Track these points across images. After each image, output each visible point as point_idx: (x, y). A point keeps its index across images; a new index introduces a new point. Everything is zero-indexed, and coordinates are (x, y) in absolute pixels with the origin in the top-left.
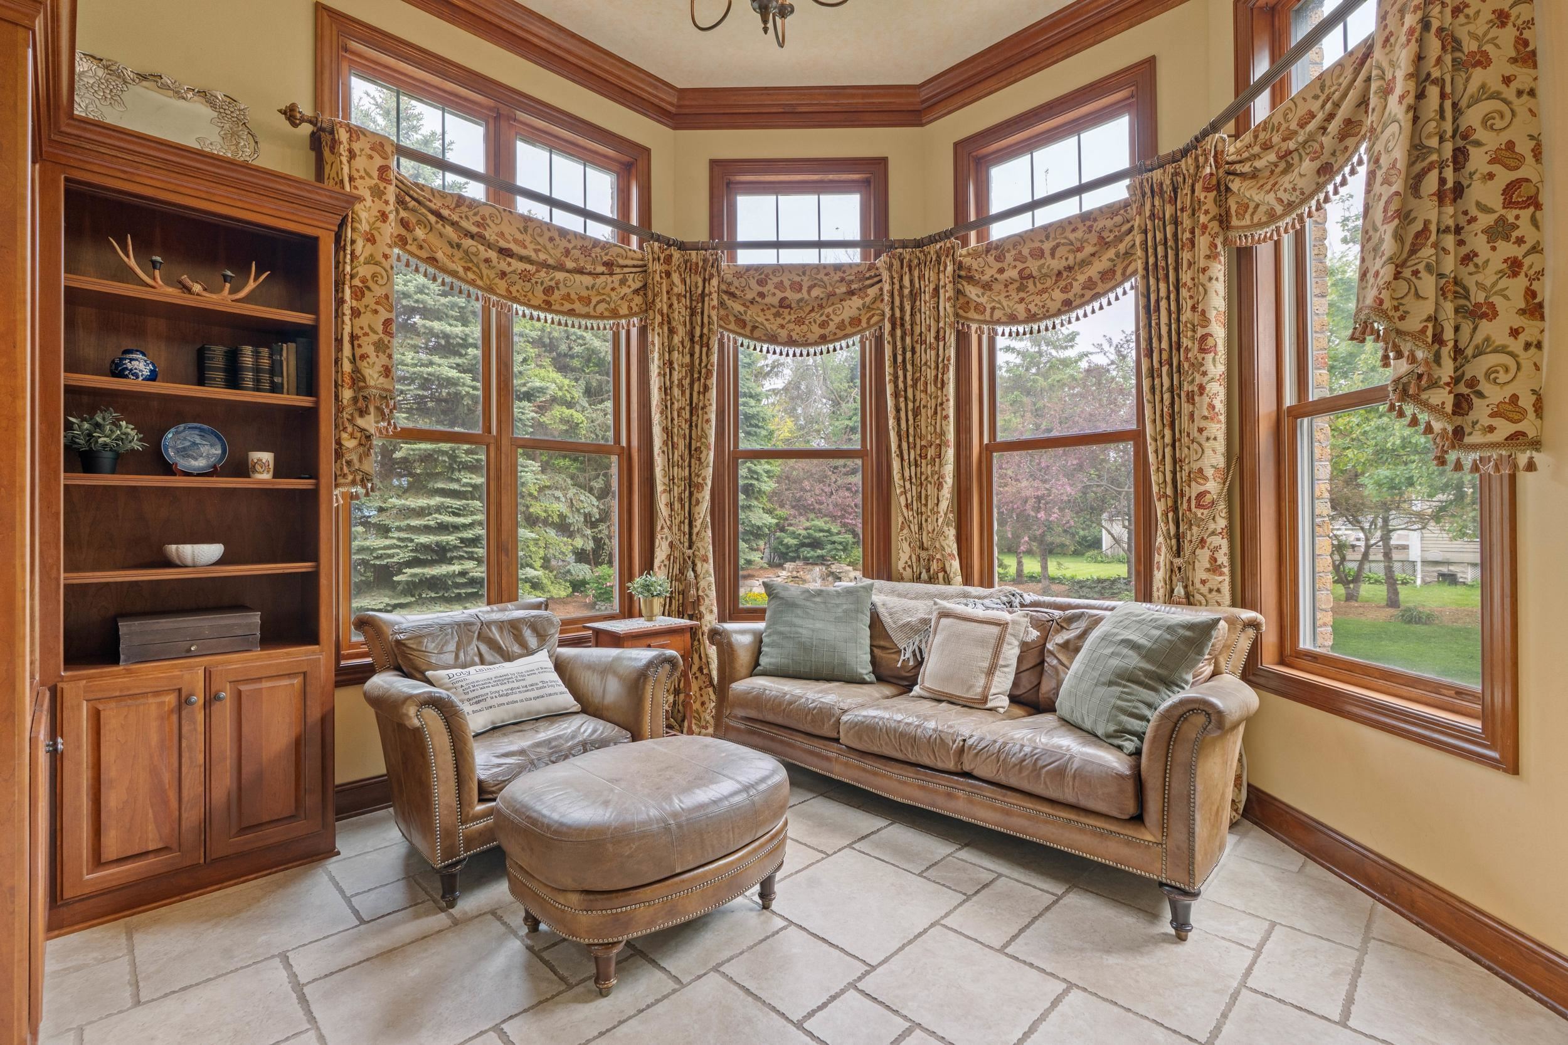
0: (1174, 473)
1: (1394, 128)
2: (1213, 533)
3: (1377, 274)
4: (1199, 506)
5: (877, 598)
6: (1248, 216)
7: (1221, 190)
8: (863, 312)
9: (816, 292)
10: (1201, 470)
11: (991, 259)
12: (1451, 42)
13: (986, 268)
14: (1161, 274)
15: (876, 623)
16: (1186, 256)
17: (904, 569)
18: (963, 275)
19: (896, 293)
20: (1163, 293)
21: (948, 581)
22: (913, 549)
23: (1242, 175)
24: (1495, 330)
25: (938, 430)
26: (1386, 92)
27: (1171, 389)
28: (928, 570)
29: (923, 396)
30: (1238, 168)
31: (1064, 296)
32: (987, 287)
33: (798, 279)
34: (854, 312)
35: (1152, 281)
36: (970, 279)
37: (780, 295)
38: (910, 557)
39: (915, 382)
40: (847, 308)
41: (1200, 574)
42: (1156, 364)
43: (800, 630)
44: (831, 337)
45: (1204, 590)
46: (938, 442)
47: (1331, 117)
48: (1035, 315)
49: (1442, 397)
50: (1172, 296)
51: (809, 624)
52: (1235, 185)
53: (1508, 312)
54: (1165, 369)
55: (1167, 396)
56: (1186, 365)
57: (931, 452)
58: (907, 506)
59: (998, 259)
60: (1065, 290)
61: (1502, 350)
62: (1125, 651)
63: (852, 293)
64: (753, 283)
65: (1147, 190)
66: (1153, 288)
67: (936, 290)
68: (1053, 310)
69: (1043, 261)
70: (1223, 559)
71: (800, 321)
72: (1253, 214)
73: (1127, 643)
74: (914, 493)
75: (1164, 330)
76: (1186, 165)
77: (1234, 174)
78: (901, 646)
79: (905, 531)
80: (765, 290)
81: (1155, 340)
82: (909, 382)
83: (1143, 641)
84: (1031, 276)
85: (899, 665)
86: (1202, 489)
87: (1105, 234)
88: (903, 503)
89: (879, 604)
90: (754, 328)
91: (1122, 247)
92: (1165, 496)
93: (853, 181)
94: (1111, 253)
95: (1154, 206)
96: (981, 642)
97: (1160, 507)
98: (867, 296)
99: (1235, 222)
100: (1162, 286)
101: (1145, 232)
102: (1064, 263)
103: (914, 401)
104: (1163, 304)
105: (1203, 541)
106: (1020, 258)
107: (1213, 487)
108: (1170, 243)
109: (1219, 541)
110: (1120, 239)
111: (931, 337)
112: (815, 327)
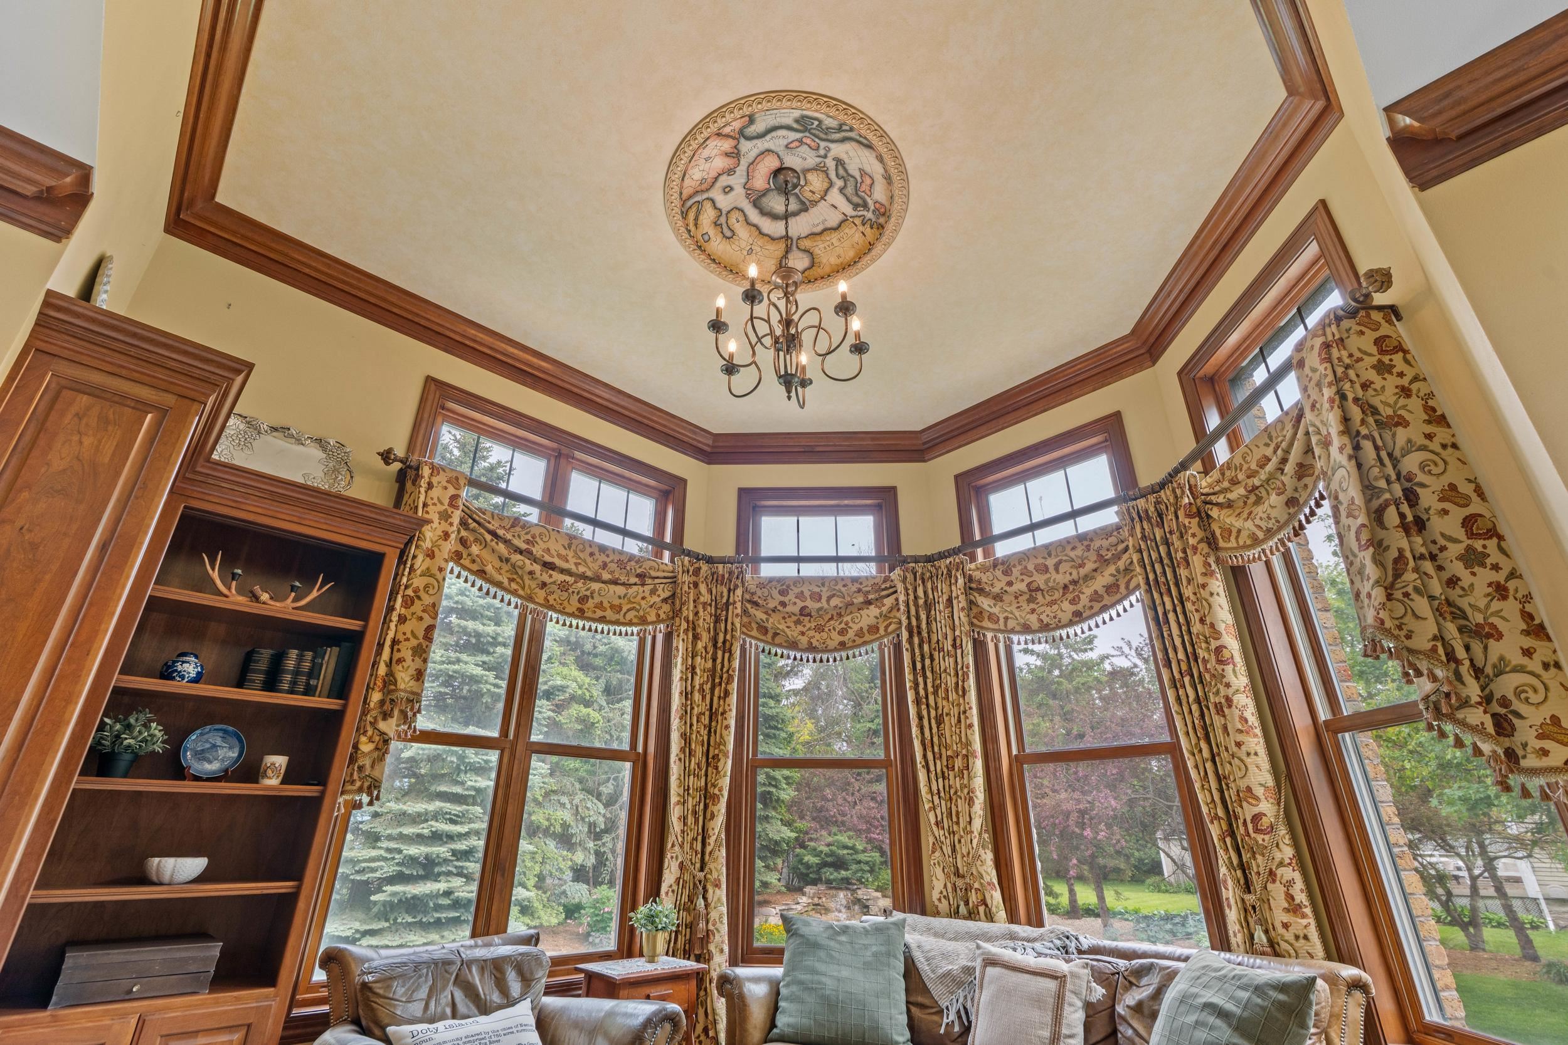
0: (1221, 791)
1: (1341, 472)
2: (1281, 864)
3: (1369, 596)
4: (1257, 830)
5: (910, 938)
6: (1233, 538)
7: (1204, 519)
8: (880, 620)
9: (835, 602)
10: (1249, 789)
11: (998, 573)
12: (1369, 409)
13: (995, 581)
14: (1163, 589)
15: (911, 972)
16: (1183, 573)
17: (940, 900)
18: (973, 587)
19: (911, 603)
20: (1169, 606)
21: (990, 918)
22: (948, 876)
23: (1217, 504)
24: (1506, 650)
25: (964, 740)
26: (1326, 444)
27: (1198, 700)
28: (967, 903)
29: (945, 703)
30: (1213, 498)
31: (1074, 608)
32: (998, 598)
33: (817, 590)
34: (873, 621)
35: (1156, 595)
36: (981, 591)
37: (800, 604)
38: (945, 886)
39: (936, 689)
40: (864, 616)
41: (1279, 916)
42: (1177, 676)
43: (823, 979)
44: (851, 644)
45: (1289, 936)
46: (964, 752)
47: (1284, 461)
48: (1047, 625)
49: (1479, 717)
50: (1179, 609)
51: (832, 970)
52: (1214, 513)
53: (1513, 633)
54: (1187, 679)
55: (1194, 707)
56: (1207, 676)
57: (958, 763)
58: (937, 824)
59: (1006, 573)
60: (1073, 602)
61: (1520, 669)
62: (1211, 1020)
63: (869, 603)
64: (775, 593)
65: (1135, 516)
66: (1158, 602)
67: (950, 601)
68: (1065, 620)
69: (1048, 575)
70: (1301, 897)
71: (819, 629)
72: (1237, 538)
74: (944, 809)
75: (1178, 642)
76: (1166, 495)
77: (1210, 503)
78: (943, 1004)
79: (937, 854)
80: (786, 599)
81: (1170, 651)
82: (930, 689)
83: (1230, 1007)
84: (1038, 589)
85: (942, 1031)
86: (1256, 810)
87: (1103, 553)
88: (933, 820)
89: (913, 946)
90: (776, 634)
91: (1121, 564)
92: (1219, 818)
93: (866, 506)
94: (1112, 569)
95: (1143, 529)
96: (1037, 1001)
97: (1215, 831)
98: (884, 605)
99: (1222, 544)
100: (1167, 599)
101: (1140, 551)
102: (1068, 578)
103: (936, 708)
104: (1171, 616)
105: (1271, 873)
106: (1025, 572)
107: (1267, 807)
108: (1166, 561)
109: (1291, 873)
110: (1117, 557)
111: (948, 645)
112: (834, 635)
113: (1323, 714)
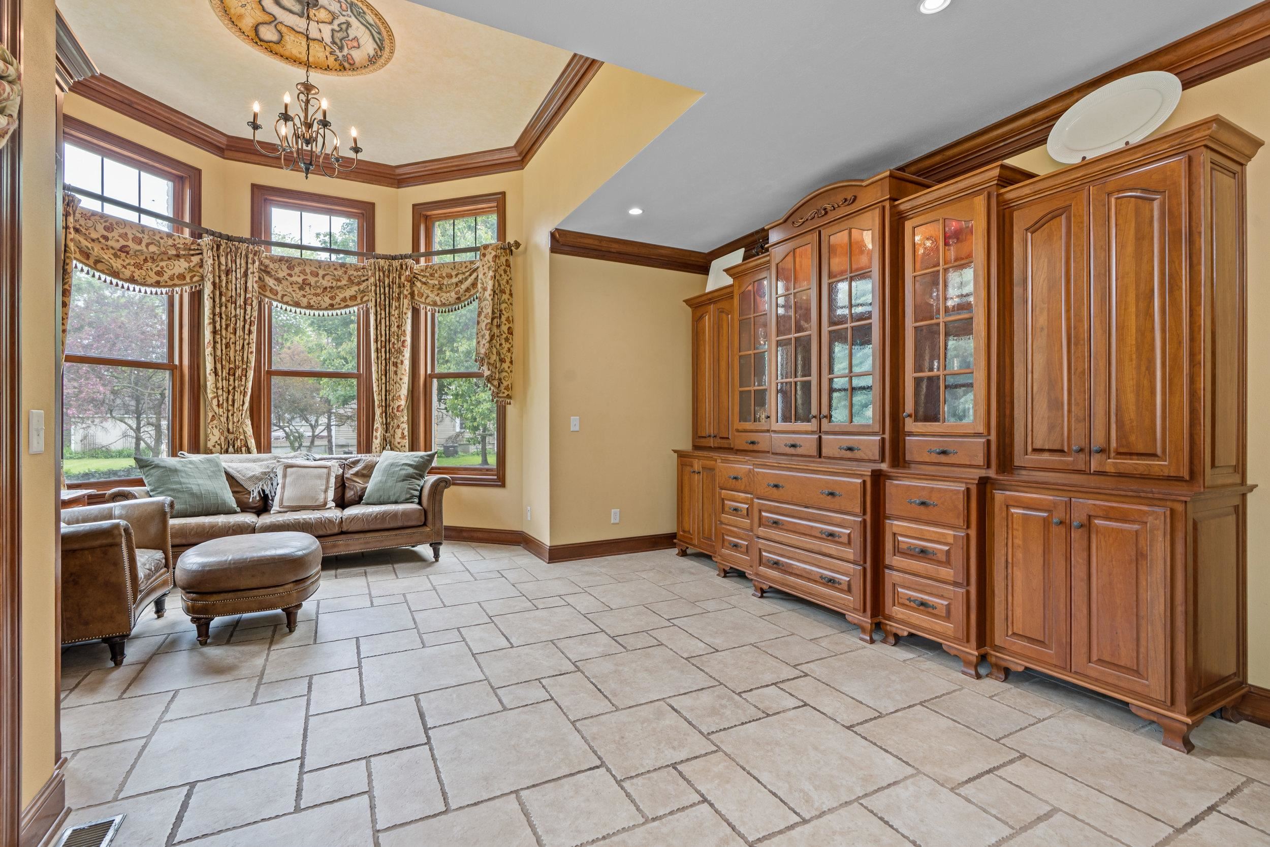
0: (386, 395)
1: (486, 302)
2: (403, 423)
3: (484, 345)
4: (398, 411)
5: (224, 464)
6: (423, 298)
7: (413, 284)
8: (187, 272)
9: (152, 248)
10: (400, 396)
11: (284, 267)
12: (499, 285)
13: (279, 270)
14: (383, 307)
15: (230, 478)
16: (395, 304)
17: (214, 446)
18: (265, 270)
19: (217, 267)
20: (383, 316)
21: (249, 451)
22: (222, 433)
23: (420, 281)
24: (505, 366)
25: (245, 359)
26: (485, 289)
27: (386, 359)
28: (234, 447)
29: (232, 336)
30: (420, 277)
31: (331, 302)
32: (278, 280)
33: (140, 236)
34: (182, 271)
35: (378, 309)
36: (268, 273)
37: (122, 242)
38: (220, 439)
39: (227, 326)
40: (177, 266)
41: (398, 440)
42: (379, 346)
43: (189, 486)
44: (163, 284)
45: (399, 446)
46: (245, 366)
47: (461, 282)
48: (312, 306)
49: (496, 383)
50: (387, 319)
51: (192, 481)
52: (418, 284)
53: (508, 360)
54: (383, 350)
55: (384, 362)
56: (393, 350)
57: (239, 372)
58: (218, 405)
59: (289, 268)
60: (332, 298)
61: (506, 372)
62: (406, 467)
63: (178, 256)
64: (100, 228)
65: (377, 267)
66: (379, 313)
67: (246, 274)
68: (323, 307)
69: (317, 279)
70: (406, 433)
71: (138, 266)
72: (426, 299)
73: (403, 464)
74: (225, 398)
75: (383, 333)
76: (396, 263)
77: (417, 278)
78: (250, 489)
79: (215, 422)
80: (110, 235)
81: (379, 336)
82: (224, 326)
83: (412, 463)
84: (310, 284)
85: (251, 500)
86: (399, 404)
87: (353, 278)
88: (215, 402)
89: (226, 467)
90: (97, 262)
91: (362, 287)
92: (382, 406)
94: (356, 288)
95: (380, 276)
97: (378, 411)
98: (191, 261)
99: (416, 297)
100: (383, 312)
101: (376, 286)
102: (330, 284)
103: (226, 338)
104: (383, 321)
105: (398, 426)
106: (303, 272)
107: (403, 403)
108: (387, 295)
109: (405, 426)
110: (359, 284)
111: (240, 301)
112: (152, 274)
113: (429, 372)
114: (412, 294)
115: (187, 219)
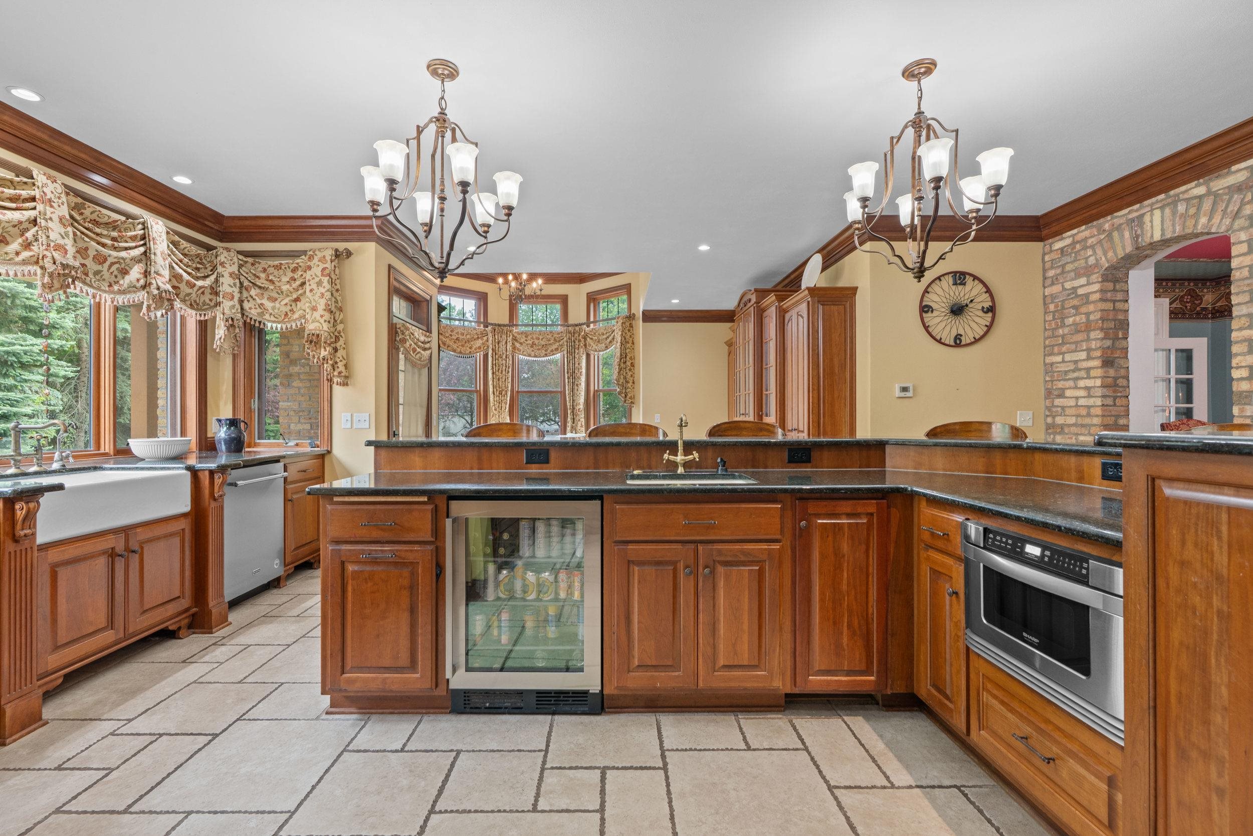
0: (573, 403)
1: (618, 349)
2: (581, 418)
4: (578, 412)
6: (591, 347)
7: (585, 339)
9: (468, 336)
10: (579, 403)
11: (523, 336)
12: (625, 339)
13: (522, 338)
14: (571, 354)
16: (577, 351)
18: (515, 339)
19: (494, 341)
24: (629, 385)
25: (506, 386)
26: (617, 342)
27: (573, 382)
29: (501, 374)
31: (546, 353)
32: (521, 344)
33: (463, 332)
34: (479, 345)
35: (569, 355)
36: (516, 340)
37: (457, 336)
39: (498, 370)
40: (478, 343)
41: (579, 428)
42: (569, 375)
44: (472, 352)
46: (506, 390)
47: (608, 337)
48: (537, 356)
49: (623, 395)
50: (573, 360)
52: (588, 339)
53: (631, 382)
54: (571, 377)
55: (571, 384)
56: (576, 378)
57: (503, 393)
58: (495, 410)
59: (526, 337)
60: (546, 351)
61: (630, 388)
63: (478, 338)
64: (449, 331)
65: (568, 331)
66: (569, 357)
67: (506, 343)
68: (542, 356)
69: (539, 341)
70: (583, 424)
71: (463, 346)
74: (498, 406)
75: (571, 368)
76: (577, 328)
77: (588, 336)
79: (494, 418)
81: (569, 370)
84: (536, 344)
86: (579, 407)
87: (556, 339)
88: (494, 408)
90: (448, 346)
91: (561, 343)
94: (558, 344)
95: (569, 336)
97: (569, 412)
98: (483, 339)
99: (588, 347)
100: (571, 357)
101: (567, 342)
102: (545, 343)
103: (498, 376)
104: (571, 361)
105: (579, 420)
106: (532, 338)
107: (581, 407)
108: (573, 347)
109: (583, 420)
110: (560, 341)
111: (504, 357)
112: (468, 348)
113: (596, 388)
114: (585, 345)
115: (482, 320)
